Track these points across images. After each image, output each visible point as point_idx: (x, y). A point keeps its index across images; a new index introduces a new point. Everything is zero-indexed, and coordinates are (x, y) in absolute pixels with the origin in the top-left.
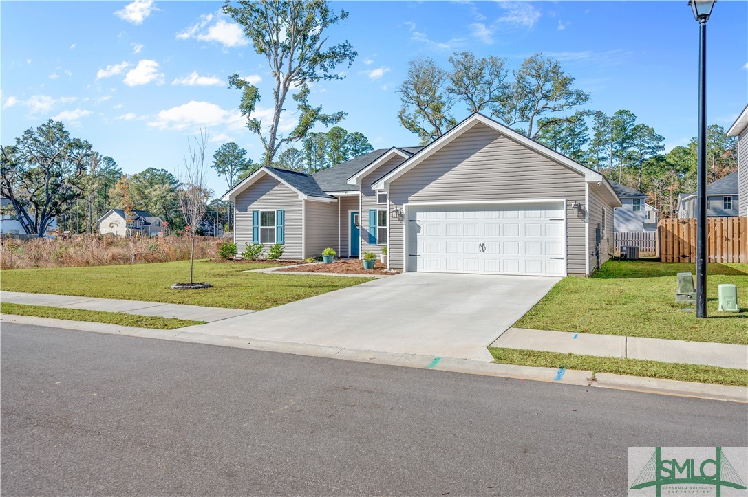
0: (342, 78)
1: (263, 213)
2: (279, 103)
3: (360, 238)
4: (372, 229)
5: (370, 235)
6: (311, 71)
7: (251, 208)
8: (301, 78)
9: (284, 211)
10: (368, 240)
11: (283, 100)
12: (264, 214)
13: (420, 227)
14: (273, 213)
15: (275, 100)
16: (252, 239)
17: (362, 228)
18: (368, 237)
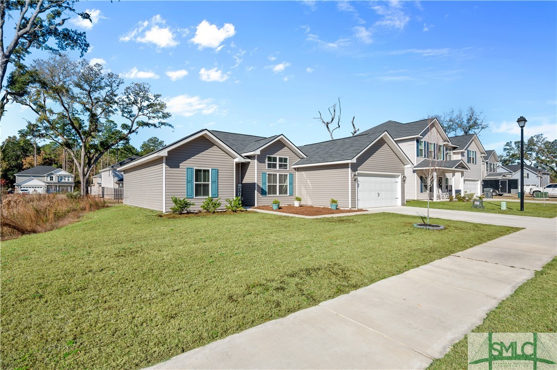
1: (195, 170)
3: (256, 191)
5: (262, 189)
7: (184, 165)
9: (217, 170)
10: (261, 192)
12: (198, 171)
13: (359, 185)
14: (207, 171)
16: (186, 193)
17: (258, 185)
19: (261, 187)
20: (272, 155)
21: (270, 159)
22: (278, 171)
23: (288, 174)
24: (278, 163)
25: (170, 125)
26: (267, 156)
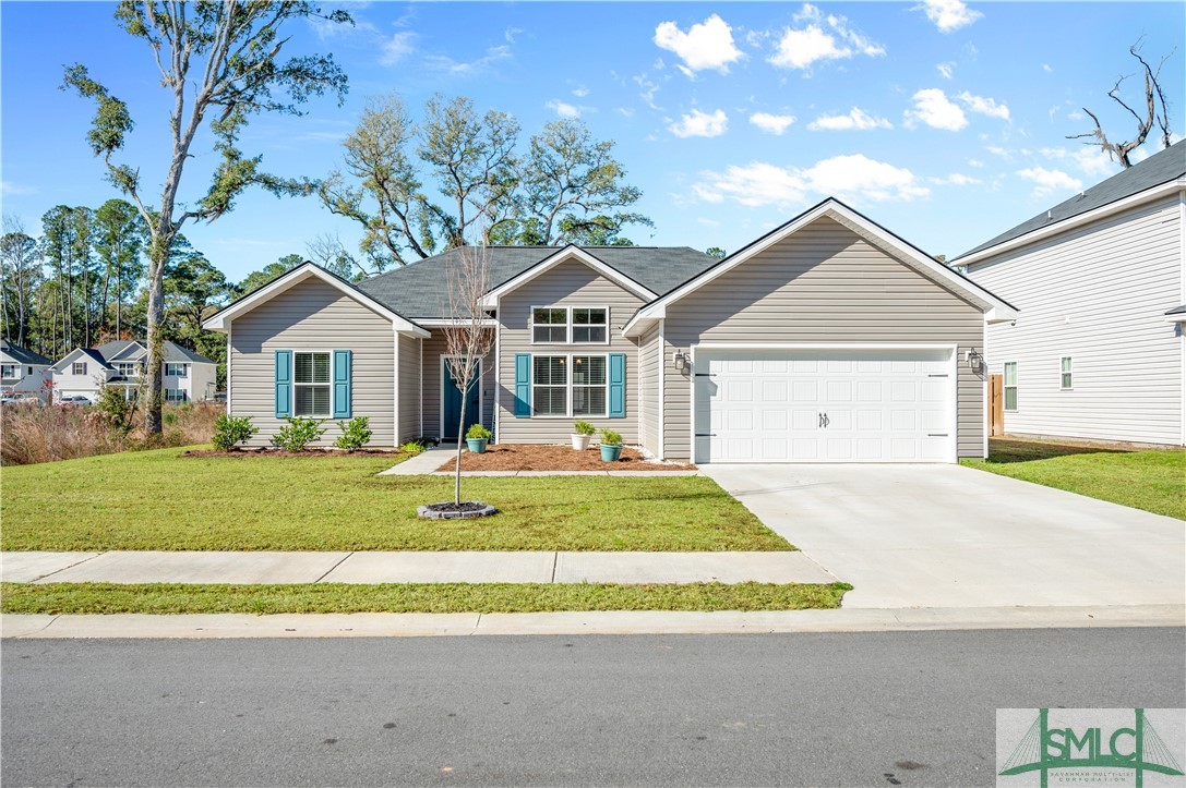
0: (301, 114)
1: (298, 356)
2: (183, 142)
3: (497, 405)
4: (522, 390)
5: (517, 400)
6: (250, 92)
7: (271, 346)
8: (227, 101)
9: (351, 353)
10: (512, 408)
11: (189, 138)
12: (302, 359)
13: (717, 386)
14: (325, 357)
15: (174, 134)
16: (274, 408)
17: (501, 388)
18: (512, 403)
19: (514, 392)
20: (552, 303)
21: (541, 316)
22: (569, 349)
23: (607, 355)
24: (569, 325)
25: (645, 220)
26: (533, 307)
